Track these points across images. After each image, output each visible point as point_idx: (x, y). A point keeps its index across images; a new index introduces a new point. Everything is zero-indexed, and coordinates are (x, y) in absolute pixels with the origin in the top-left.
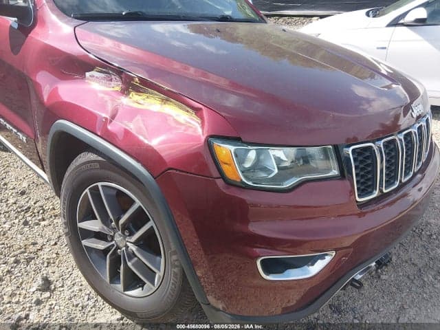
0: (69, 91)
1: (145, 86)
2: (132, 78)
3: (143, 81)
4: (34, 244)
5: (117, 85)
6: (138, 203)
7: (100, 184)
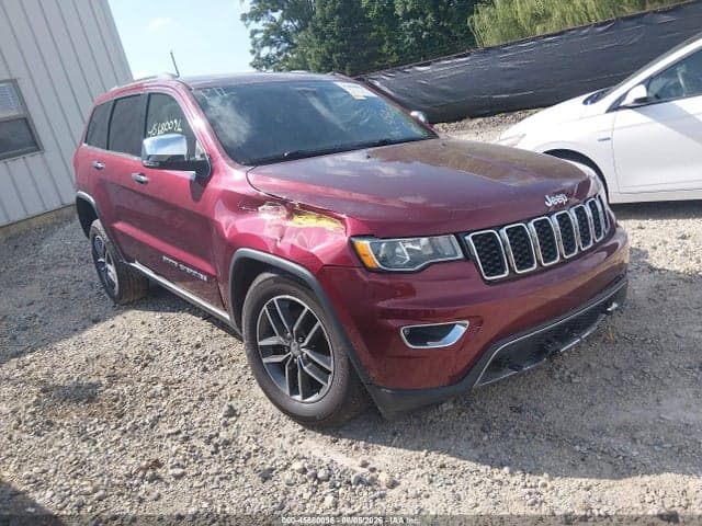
0: (244, 224)
1: (304, 209)
2: (294, 205)
3: (302, 206)
4: (215, 385)
5: (283, 212)
6: (307, 308)
7: (275, 299)
